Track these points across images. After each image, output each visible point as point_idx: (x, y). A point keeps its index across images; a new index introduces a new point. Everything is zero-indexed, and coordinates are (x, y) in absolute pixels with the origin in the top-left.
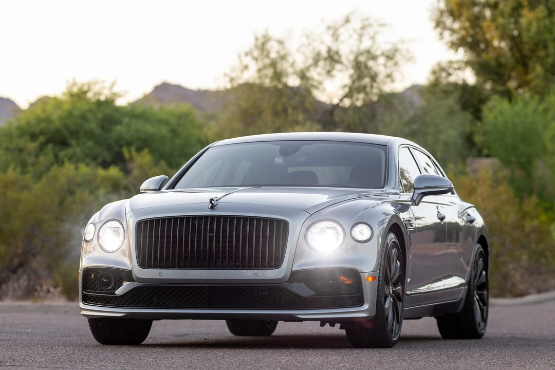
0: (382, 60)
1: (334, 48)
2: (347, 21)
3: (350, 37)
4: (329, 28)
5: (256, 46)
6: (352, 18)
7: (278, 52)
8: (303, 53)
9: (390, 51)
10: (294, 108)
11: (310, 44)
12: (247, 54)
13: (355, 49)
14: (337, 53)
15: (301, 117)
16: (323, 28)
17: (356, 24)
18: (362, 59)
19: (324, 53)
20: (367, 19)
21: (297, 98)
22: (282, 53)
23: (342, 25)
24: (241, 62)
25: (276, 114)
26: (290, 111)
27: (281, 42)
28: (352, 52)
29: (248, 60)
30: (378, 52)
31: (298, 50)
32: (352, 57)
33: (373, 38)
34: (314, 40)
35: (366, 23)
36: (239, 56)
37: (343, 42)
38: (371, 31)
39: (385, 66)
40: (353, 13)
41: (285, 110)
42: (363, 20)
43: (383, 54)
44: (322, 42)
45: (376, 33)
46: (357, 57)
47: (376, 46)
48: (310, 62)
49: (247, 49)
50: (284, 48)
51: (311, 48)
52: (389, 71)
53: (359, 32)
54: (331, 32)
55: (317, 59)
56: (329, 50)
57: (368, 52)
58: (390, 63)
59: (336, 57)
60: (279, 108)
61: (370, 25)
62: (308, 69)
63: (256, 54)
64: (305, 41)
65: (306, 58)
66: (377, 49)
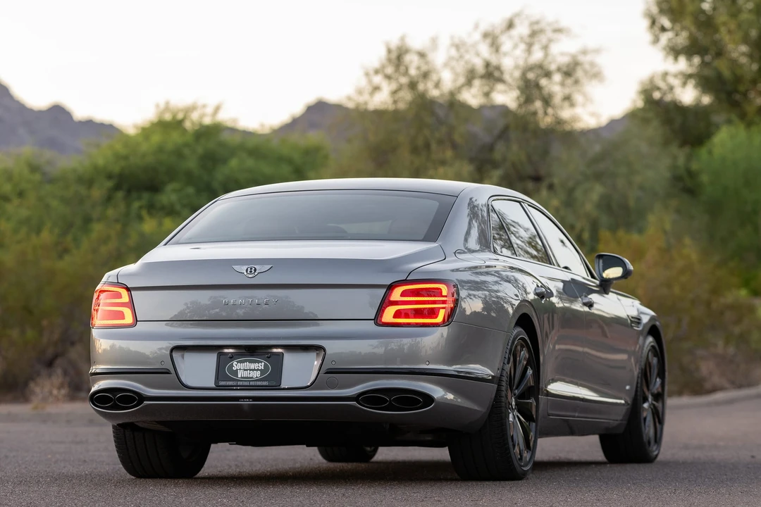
0: (557, 77)
1: (494, 60)
2: (510, 25)
3: (516, 46)
4: (486, 35)
5: (389, 60)
6: (517, 21)
7: (418, 68)
8: (453, 69)
9: (568, 65)
10: (440, 142)
11: (461, 57)
12: (377, 72)
13: (521, 63)
14: (498, 68)
15: (449, 154)
16: (477, 36)
17: (522, 29)
18: (531, 76)
19: (480, 69)
20: (537, 23)
21: (444, 130)
22: (424, 68)
23: (503, 32)
24: (370, 82)
25: (415, 150)
26: (434, 146)
27: (422, 55)
28: (517, 67)
29: (378, 79)
30: (553, 67)
31: (446, 65)
32: (517, 74)
33: (545, 48)
34: (467, 51)
35: (536, 27)
36: (367, 74)
37: (505, 54)
38: (543, 39)
39: (562, 84)
40: (518, 15)
41: (427, 146)
42: (533, 24)
43: (559, 70)
44: (478, 54)
45: (550, 41)
46: (524, 74)
47: (550, 58)
48: (462, 80)
49: (376, 64)
50: (427, 63)
51: (462, 63)
52: (567, 91)
53: (528, 40)
54: (489, 41)
55: (471, 76)
56: (487, 65)
57: (540, 66)
58: (569, 81)
59: (496, 74)
60: (420, 142)
61: (542, 31)
62: (459, 89)
63: (390, 70)
64: (453, 52)
65: (456, 75)
66: (550, 63)
